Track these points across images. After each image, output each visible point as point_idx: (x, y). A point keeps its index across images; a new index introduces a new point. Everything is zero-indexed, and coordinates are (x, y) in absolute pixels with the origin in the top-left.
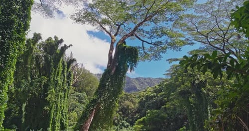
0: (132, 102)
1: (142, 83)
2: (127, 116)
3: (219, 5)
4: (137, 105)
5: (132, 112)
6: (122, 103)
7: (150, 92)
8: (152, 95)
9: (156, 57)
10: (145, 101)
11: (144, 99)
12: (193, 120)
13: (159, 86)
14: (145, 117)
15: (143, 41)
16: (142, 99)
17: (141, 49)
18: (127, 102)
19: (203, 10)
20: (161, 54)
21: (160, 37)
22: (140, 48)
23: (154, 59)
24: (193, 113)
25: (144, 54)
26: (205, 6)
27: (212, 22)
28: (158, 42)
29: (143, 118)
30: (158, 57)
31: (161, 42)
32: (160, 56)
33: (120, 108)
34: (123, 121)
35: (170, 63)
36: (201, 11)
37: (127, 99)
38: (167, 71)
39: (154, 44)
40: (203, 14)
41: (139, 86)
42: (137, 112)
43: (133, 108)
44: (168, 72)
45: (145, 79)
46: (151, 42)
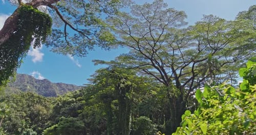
0: (46, 107)
1: (63, 89)
2: (36, 123)
3: (155, 12)
4: (51, 111)
5: (43, 119)
6: (32, 107)
7: (69, 97)
8: (71, 100)
9: (81, 52)
10: (61, 107)
11: (60, 105)
12: (112, 129)
13: (80, 91)
14: (57, 125)
15: (66, 23)
16: (58, 104)
17: (62, 35)
18: (38, 106)
19: (139, 13)
20: (87, 49)
21: (89, 25)
22: (61, 33)
23: (78, 54)
24: (113, 121)
25: (66, 44)
26: (143, 9)
27: (146, 29)
28: (85, 30)
29: (54, 126)
30: (83, 53)
31: (88, 32)
32: (86, 51)
33: (29, 112)
34: (29, 129)
35: (95, 64)
36: (138, 13)
37: (40, 102)
38: (91, 76)
39: (80, 32)
40: (139, 18)
41: (59, 92)
42: (49, 119)
43: (45, 114)
44: (92, 78)
45: (67, 85)
46: (75, 28)
